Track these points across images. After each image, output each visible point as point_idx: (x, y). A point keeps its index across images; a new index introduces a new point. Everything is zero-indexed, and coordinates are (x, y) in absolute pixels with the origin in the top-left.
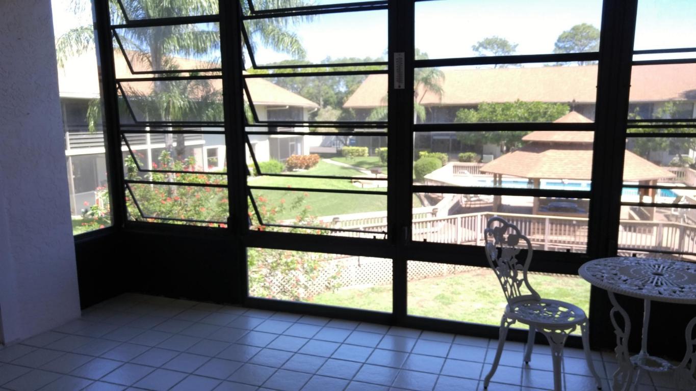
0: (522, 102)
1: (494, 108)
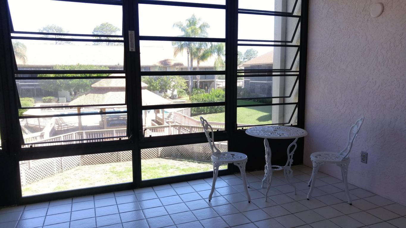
0: (81, 65)
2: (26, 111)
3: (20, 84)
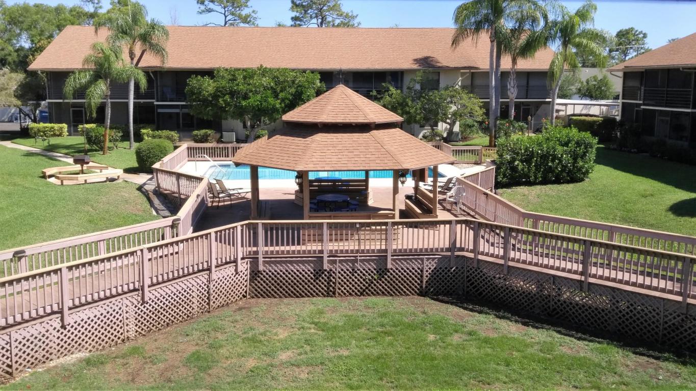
0: (266, 68)
1: (234, 75)
2: (160, 160)
3: (156, 103)
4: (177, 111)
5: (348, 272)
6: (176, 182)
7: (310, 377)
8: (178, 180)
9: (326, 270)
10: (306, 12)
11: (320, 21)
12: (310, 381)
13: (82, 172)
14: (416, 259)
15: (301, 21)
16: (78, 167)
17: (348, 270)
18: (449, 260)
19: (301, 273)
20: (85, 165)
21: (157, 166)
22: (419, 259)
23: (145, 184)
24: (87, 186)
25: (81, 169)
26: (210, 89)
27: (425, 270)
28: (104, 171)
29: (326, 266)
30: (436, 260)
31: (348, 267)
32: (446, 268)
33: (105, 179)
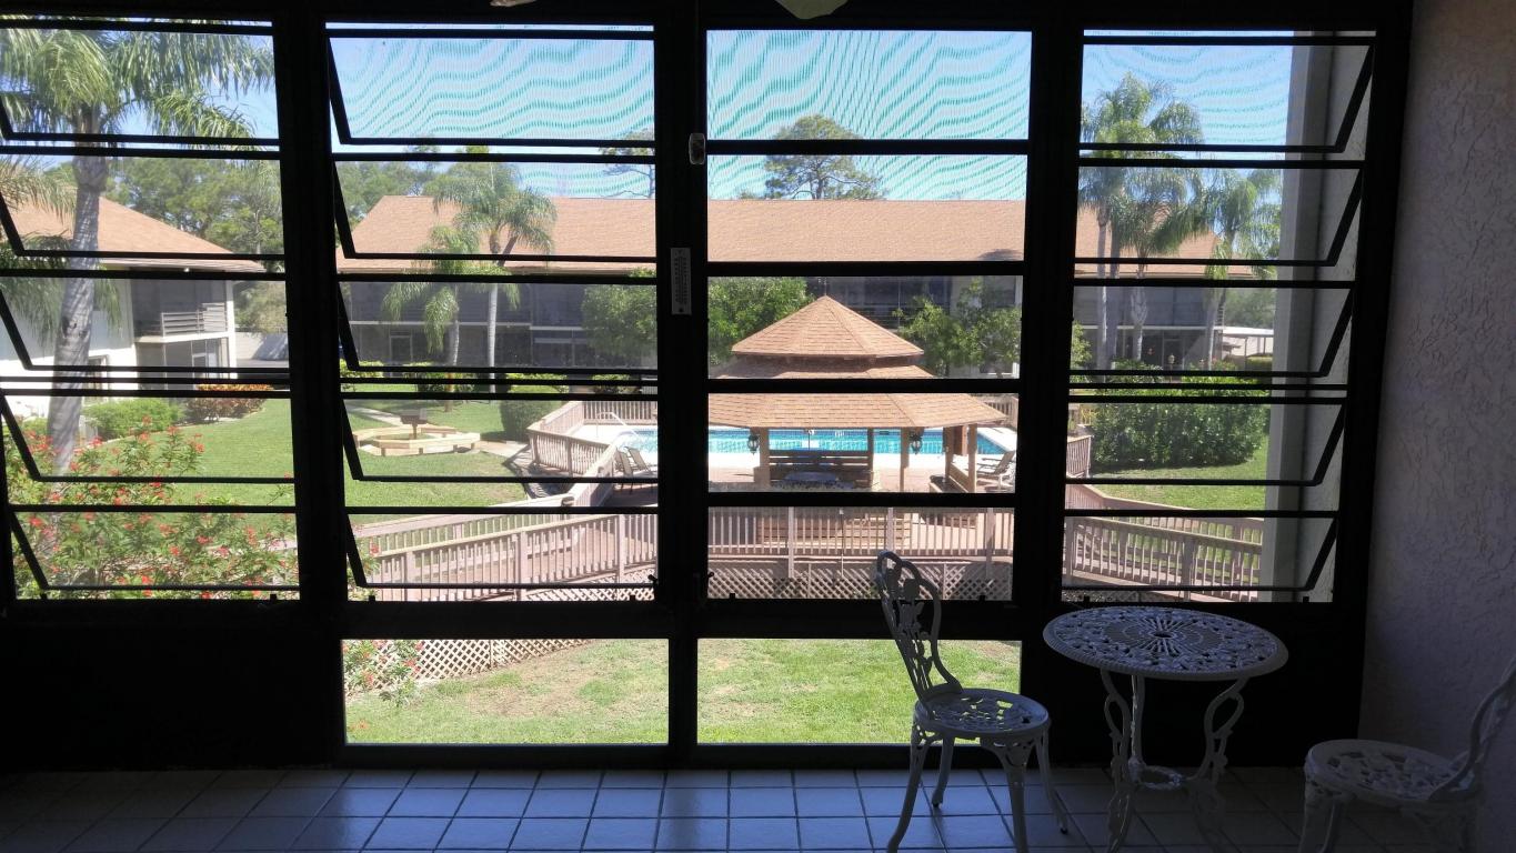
2: (539, 419)
3: (532, 328)
4: (568, 341)
5: (826, 584)
6: (565, 453)
7: (757, 715)
8: (569, 448)
9: (791, 580)
10: (791, 172)
11: (815, 186)
12: (755, 720)
13: (415, 436)
14: (931, 566)
15: (782, 186)
16: (408, 429)
17: (826, 580)
18: (984, 569)
19: (753, 583)
20: (419, 426)
21: (535, 427)
22: (936, 565)
23: (515, 457)
24: (423, 458)
25: (412, 432)
26: (622, 304)
27: (945, 584)
28: (449, 436)
29: (792, 573)
30: (963, 569)
31: (825, 575)
32: (978, 581)
33: (452, 449)
